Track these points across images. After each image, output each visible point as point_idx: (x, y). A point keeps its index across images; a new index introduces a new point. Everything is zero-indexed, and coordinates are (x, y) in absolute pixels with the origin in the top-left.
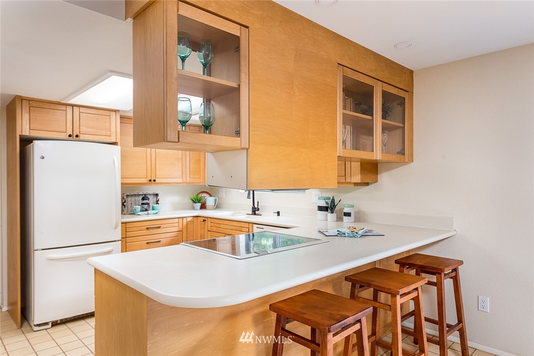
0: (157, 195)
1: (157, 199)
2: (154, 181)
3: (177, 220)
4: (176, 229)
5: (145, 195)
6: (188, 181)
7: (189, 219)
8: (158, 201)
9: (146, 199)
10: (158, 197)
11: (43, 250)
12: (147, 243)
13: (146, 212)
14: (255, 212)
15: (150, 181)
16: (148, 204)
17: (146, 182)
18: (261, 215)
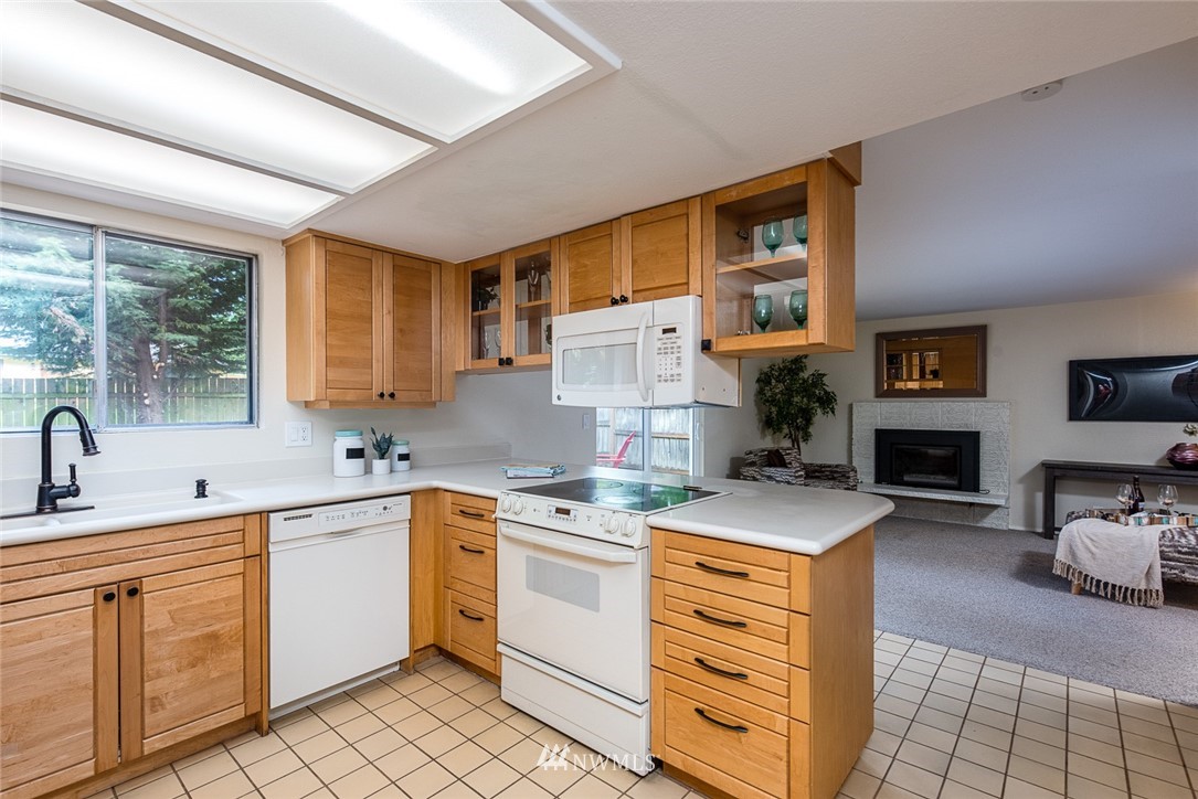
14: (53, 503)
18: (93, 508)
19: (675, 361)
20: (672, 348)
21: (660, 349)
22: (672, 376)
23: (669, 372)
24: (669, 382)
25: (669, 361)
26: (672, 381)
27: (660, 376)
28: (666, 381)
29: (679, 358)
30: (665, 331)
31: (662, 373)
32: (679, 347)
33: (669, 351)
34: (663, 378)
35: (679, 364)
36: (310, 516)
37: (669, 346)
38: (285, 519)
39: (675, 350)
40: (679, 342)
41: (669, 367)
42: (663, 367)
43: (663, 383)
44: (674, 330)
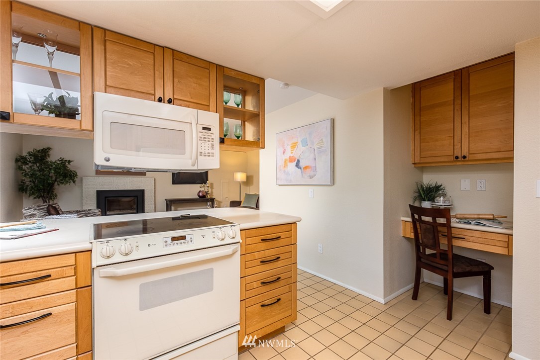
19: (210, 146)
20: (209, 138)
21: (201, 138)
22: (209, 153)
23: (207, 151)
24: (207, 157)
25: (206, 144)
26: (209, 156)
27: (201, 153)
28: (205, 156)
29: (212, 144)
30: (204, 128)
31: (203, 151)
32: (213, 139)
33: (207, 140)
34: (203, 154)
35: (213, 147)
37: (207, 137)
39: (210, 140)
40: (213, 136)
41: (207, 148)
42: (203, 148)
43: (203, 157)
44: (209, 129)
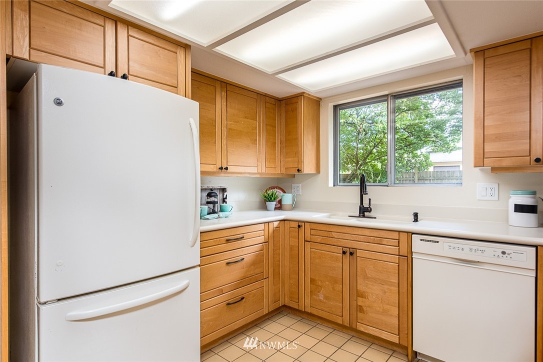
0: (224, 190)
1: (223, 195)
2: (226, 169)
3: (262, 227)
4: (261, 239)
5: (211, 190)
6: (263, 171)
7: (276, 224)
8: (226, 198)
9: (214, 196)
10: (225, 194)
11: (59, 300)
12: (228, 264)
13: (216, 215)
14: (363, 213)
15: (221, 168)
16: (214, 203)
17: (215, 170)
18: (375, 218)
36: (438, 242)
38: (421, 240)
